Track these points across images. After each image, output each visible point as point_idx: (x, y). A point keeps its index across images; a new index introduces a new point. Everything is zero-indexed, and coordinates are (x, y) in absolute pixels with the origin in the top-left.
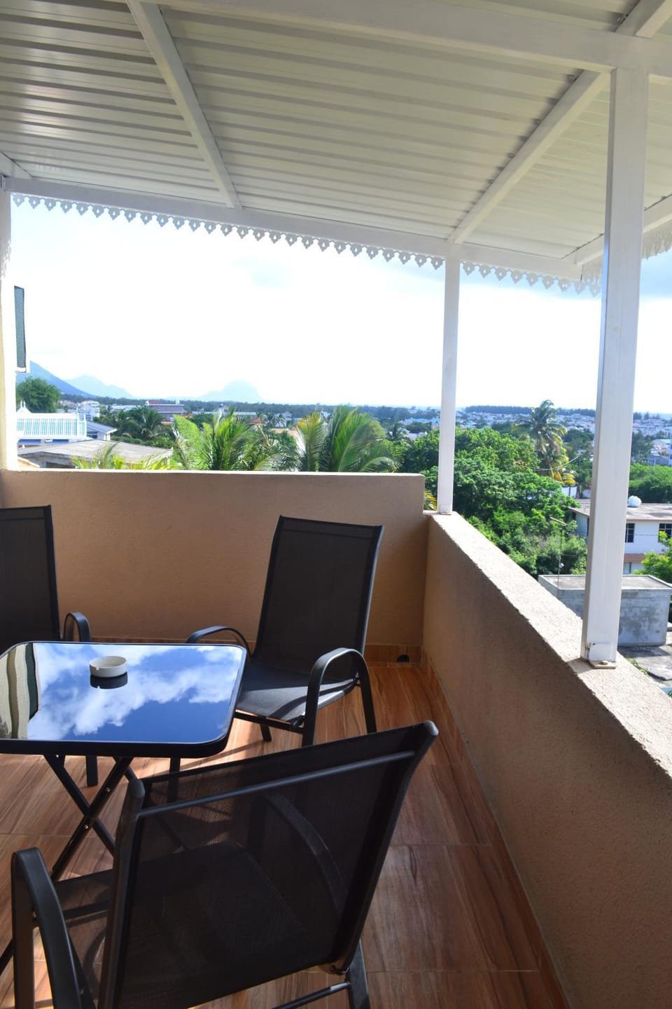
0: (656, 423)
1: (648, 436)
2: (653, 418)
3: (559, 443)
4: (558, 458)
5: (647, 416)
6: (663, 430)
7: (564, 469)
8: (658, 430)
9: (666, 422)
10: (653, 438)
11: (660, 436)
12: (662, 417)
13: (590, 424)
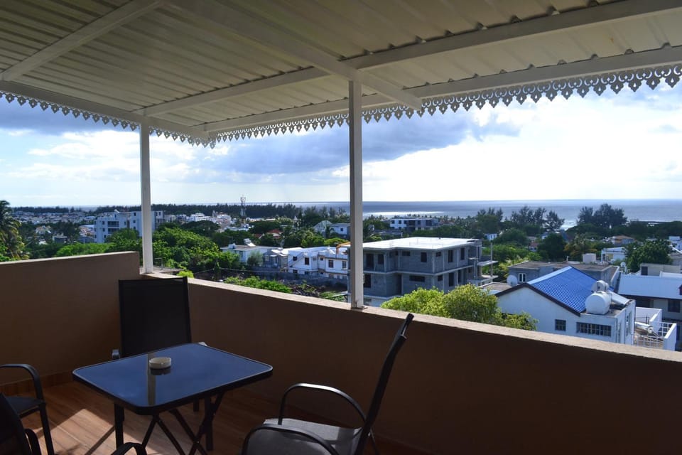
0: (80, 214)
1: (75, 224)
2: (77, 211)
3: (15, 232)
4: (16, 244)
5: (72, 210)
6: (85, 219)
7: (22, 252)
8: (81, 219)
9: (86, 213)
10: (79, 225)
11: (84, 223)
12: (83, 210)
13: (31, 218)
